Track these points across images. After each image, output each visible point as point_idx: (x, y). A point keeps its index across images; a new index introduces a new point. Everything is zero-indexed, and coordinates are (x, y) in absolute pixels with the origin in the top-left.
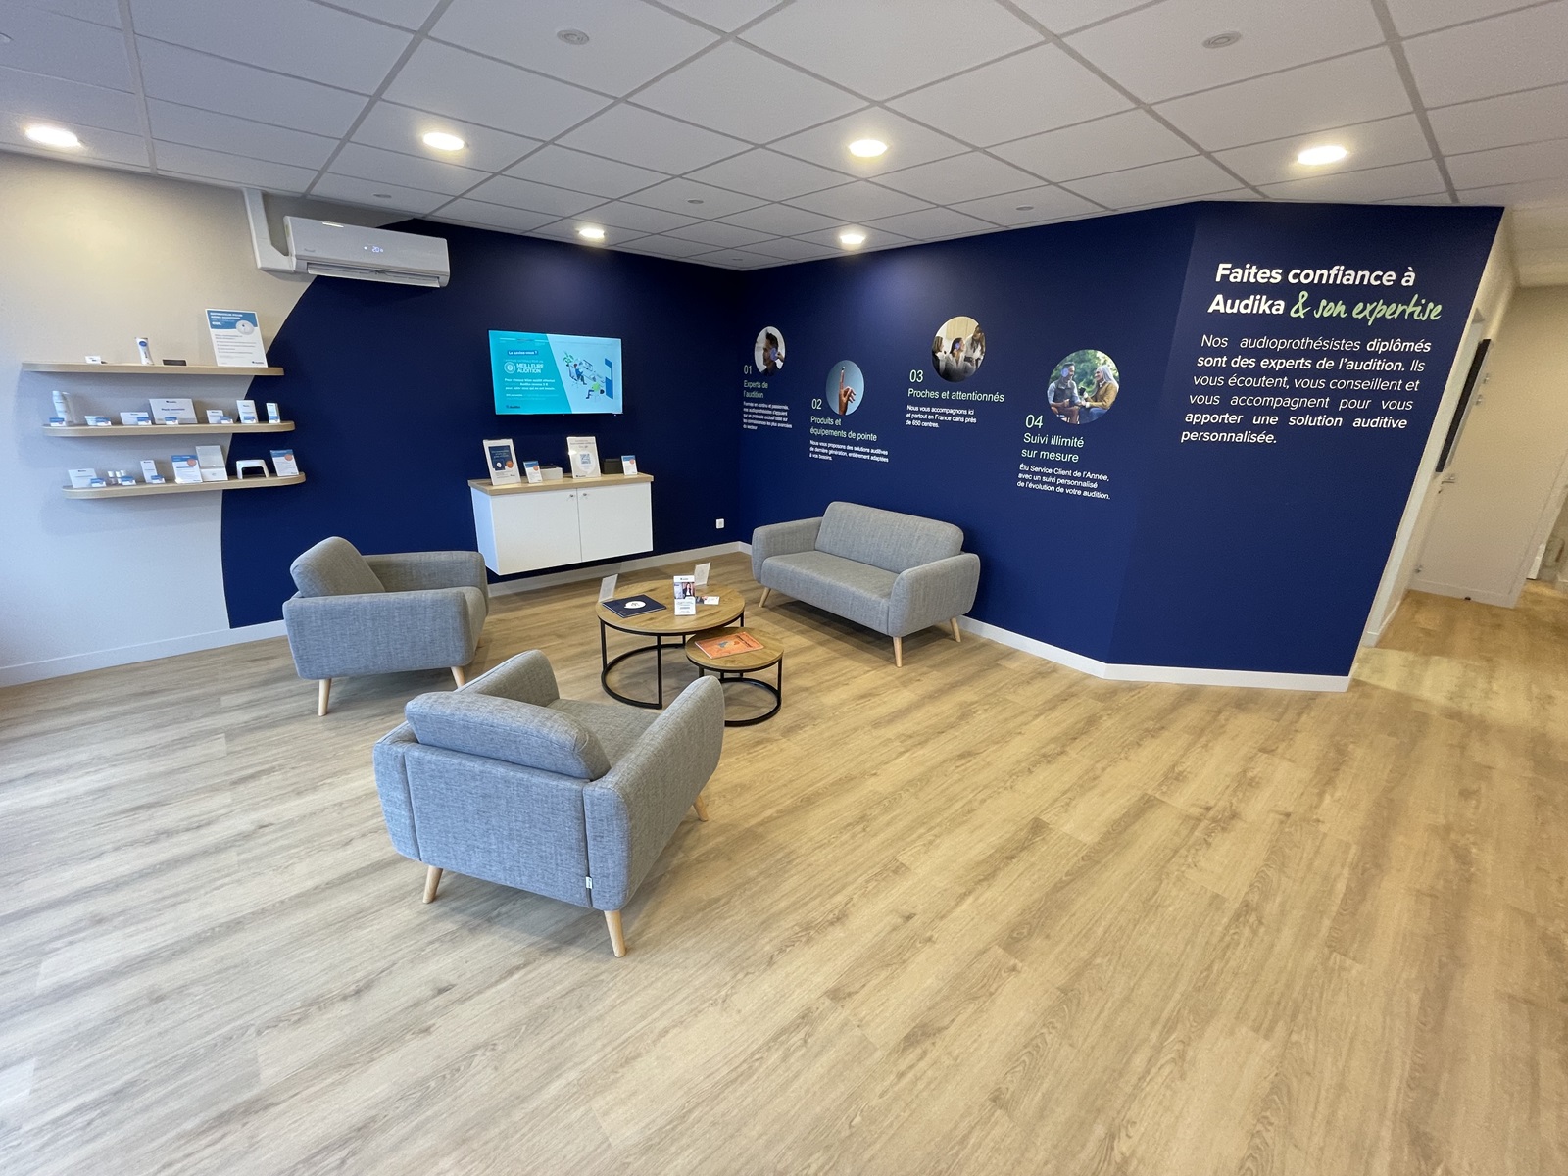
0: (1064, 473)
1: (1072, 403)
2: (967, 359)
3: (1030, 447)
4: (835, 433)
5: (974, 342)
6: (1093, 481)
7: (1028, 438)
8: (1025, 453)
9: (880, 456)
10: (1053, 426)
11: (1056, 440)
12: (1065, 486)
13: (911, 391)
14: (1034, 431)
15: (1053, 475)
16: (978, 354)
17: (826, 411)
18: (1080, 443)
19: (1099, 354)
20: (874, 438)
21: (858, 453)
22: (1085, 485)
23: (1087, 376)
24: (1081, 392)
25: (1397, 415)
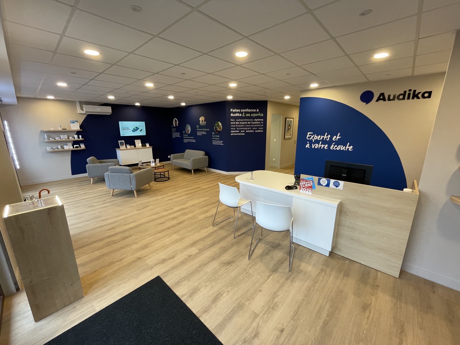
0: (218, 141)
1: (217, 130)
2: (204, 123)
3: (214, 137)
4: (187, 137)
5: (205, 121)
6: (221, 142)
7: (213, 136)
8: (213, 139)
9: (194, 141)
10: (215, 134)
11: (216, 136)
12: (218, 143)
13: (197, 129)
14: (214, 135)
15: (217, 142)
16: (205, 123)
17: (185, 133)
18: (219, 136)
19: (219, 122)
20: (193, 138)
21: (191, 141)
22: (221, 143)
23: (218, 125)
24: (218, 128)
25: (261, 130)
